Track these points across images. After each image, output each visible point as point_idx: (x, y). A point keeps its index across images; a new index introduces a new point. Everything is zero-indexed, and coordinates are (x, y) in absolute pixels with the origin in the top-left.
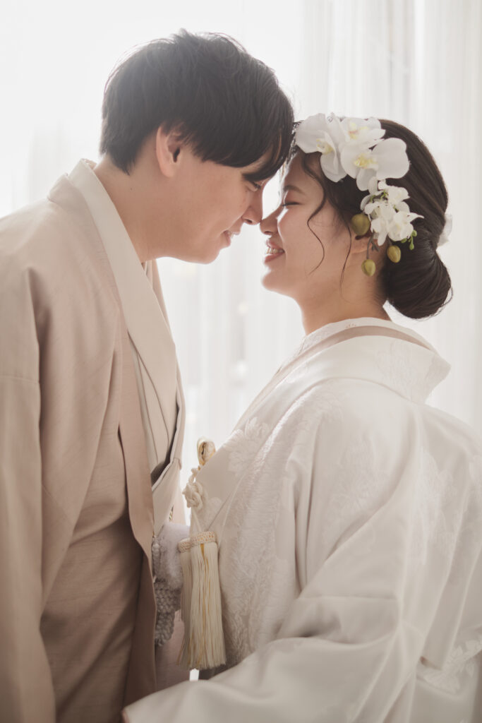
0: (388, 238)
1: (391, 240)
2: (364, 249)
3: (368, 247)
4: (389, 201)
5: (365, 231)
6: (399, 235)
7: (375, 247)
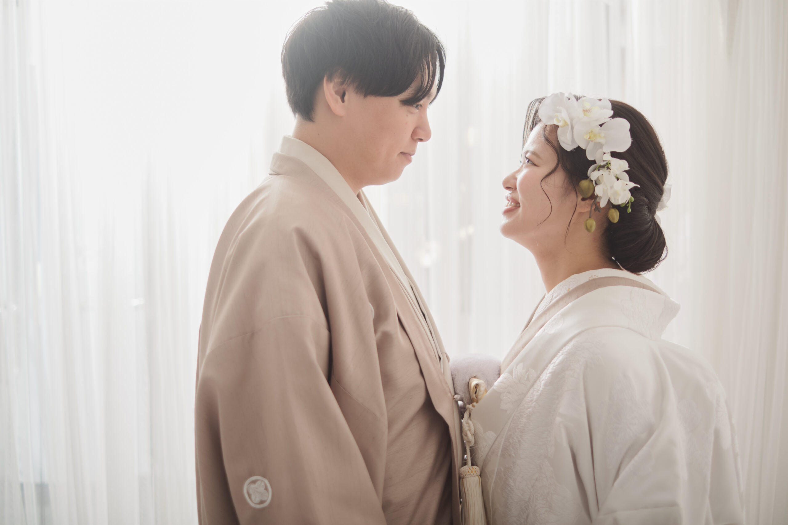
0: (609, 202)
1: (612, 204)
2: (587, 210)
3: (591, 209)
4: (611, 171)
5: (590, 194)
6: (618, 200)
7: (598, 208)
